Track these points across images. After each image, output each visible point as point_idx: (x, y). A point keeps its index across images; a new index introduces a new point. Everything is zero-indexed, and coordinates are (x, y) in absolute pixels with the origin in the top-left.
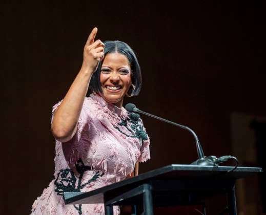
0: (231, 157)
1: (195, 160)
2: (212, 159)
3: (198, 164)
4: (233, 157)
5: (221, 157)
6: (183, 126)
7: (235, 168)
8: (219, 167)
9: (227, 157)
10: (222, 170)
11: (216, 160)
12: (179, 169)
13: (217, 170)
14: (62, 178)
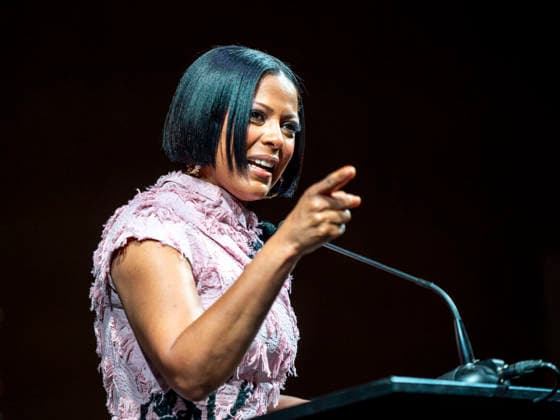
0: (543, 364)
1: (450, 369)
2: (494, 367)
3: (458, 377)
4: (549, 365)
5: (518, 364)
6: (424, 282)
7: (554, 392)
8: (511, 388)
9: (531, 363)
10: (520, 397)
11: (504, 370)
12: (409, 389)
13: (507, 396)
14: (159, 415)
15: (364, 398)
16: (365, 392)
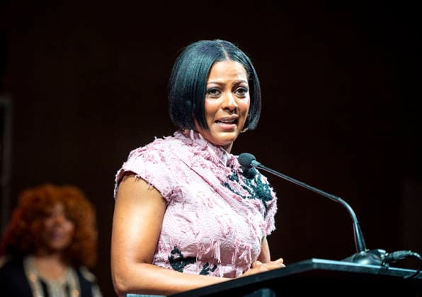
0: (411, 254)
1: (350, 255)
3: (355, 260)
4: (416, 254)
5: (395, 253)
6: (334, 197)
7: (418, 273)
8: (390, 268)
9: (404, 253)
11: (385, 256)
12: (323, 267)
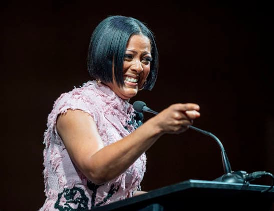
0: (266, 173)
1: (220, 176)
2: (241, 175)
3: (223, 180)
4: (269, 174)
5: (254, 173)
6: (206, 132)
7: (272, 188)
8: (250, 185)
9: (260, 173)
10: (255, 190)
11: (246, 176)
12: (199, 186)
13: (248, 189)
14: (67, 199)
15: (176, 190)
16: (177, 187)
